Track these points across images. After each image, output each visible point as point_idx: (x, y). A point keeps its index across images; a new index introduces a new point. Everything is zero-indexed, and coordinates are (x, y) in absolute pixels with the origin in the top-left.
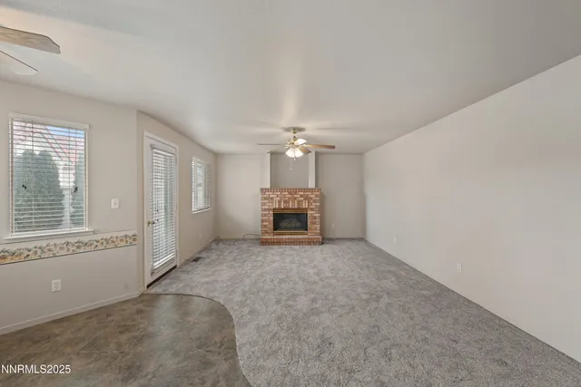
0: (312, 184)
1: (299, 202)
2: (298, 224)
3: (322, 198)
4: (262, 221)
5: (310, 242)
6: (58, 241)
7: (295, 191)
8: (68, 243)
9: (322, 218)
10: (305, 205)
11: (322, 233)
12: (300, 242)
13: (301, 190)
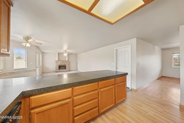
0: (67, 60)
1: (64, 63)
2: (64, 68)
3: (69, 63)
4: (56, 68)
5: (67, 71)
6: (22, 70)
7: (64, 61)
8: (23, 71)
9: (69, 66)
10: (66, 64)
11: (69, 69)
12: (65, 71)
13: (65, 61)
